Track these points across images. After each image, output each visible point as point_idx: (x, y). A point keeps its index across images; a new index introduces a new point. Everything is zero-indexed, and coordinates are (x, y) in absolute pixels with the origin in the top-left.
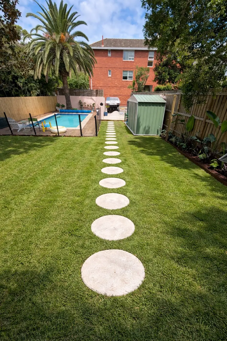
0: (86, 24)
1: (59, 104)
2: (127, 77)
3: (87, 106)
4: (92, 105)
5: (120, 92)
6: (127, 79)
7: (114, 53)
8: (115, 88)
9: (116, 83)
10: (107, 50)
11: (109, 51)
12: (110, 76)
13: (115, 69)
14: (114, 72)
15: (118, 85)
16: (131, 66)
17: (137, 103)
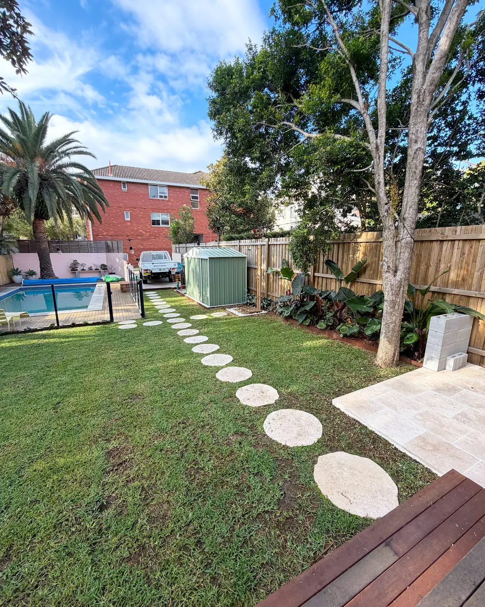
2: (159, 221)
5: (150, 245)
6: (159, 224)
7: (132, 187)
8: (139, 237)
9: (140, 231)
10: (120, 182)
11: (124, 183)
12: (129, 219)
13: (136, 210)
14: (134, 213)
15: (144, 233)
16: (164, 206)
17: (207, 259)
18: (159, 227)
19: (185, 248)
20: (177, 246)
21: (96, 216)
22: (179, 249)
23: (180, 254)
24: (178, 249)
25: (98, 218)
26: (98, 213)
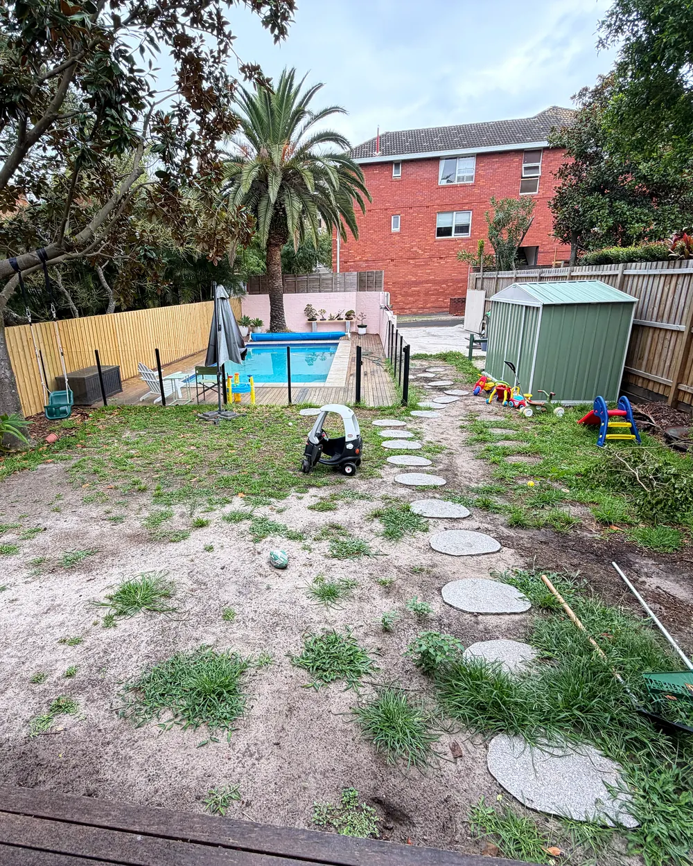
0: (344, 111)
1: (248, 318)
2: (451, 228)
3: (327, 321)
4: (343, 316)
5: (429, 274)
6: (450, 234)
7: (411, 169)
8: (411, 261)
9: (415, 249)
10: (391, 163)
11: (397, 164)
12: (398, 230)
13: (411, 211)
14: (408, 218)
15: (420, 252)
16: (464, 198)
17: (538, 308)
18: (450, 241)
19: (494, 282)
20: (480, 275)
21: (351, 227)
22: (483, 282)
23: (483, 293)
24: (479, 283)
25: (352, 230)
26: (354, 221)
